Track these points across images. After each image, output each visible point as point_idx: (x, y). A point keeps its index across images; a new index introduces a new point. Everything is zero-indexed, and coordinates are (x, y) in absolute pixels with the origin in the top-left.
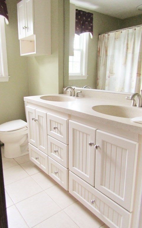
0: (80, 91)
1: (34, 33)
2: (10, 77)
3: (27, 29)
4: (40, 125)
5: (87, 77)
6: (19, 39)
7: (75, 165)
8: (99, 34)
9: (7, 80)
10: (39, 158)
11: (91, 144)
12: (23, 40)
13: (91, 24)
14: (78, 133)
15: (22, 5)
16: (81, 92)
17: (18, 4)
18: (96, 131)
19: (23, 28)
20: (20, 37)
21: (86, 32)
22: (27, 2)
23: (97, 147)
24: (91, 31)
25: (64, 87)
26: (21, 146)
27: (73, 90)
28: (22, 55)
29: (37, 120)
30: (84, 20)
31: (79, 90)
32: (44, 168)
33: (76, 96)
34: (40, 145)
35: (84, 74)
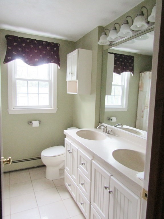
0: (110, 130)
1: (77, 79)
2: (57, 109)
3: (72, 74)
4: (73, 157)
5: (127, 109)
6: (67, 81)
7: (95, 202)
8: (140, 72)
9: (55, 112)
10: (71, 185)
11: (106, 188)
12: (70, 82)
13: (132, 65)
14: (98, 173)
15: (70, 56)
16: (112, 131)
17: (68, 55)
18: (110, 176)
19: (70, 73)
20: (68, 79)
21: (127, 71)
22: (74, 55)
23: (110, 192)
24: (132, 70)
25: (99, 123)
26: (60, 170)
27: (105, 128)
28: (68, 93)
29: (71, 152)
30: (125, 62)
31: (110, 128)
32: (74, 195)
33: (108, 134)
34: (72, 174)
35: (124, 107)
